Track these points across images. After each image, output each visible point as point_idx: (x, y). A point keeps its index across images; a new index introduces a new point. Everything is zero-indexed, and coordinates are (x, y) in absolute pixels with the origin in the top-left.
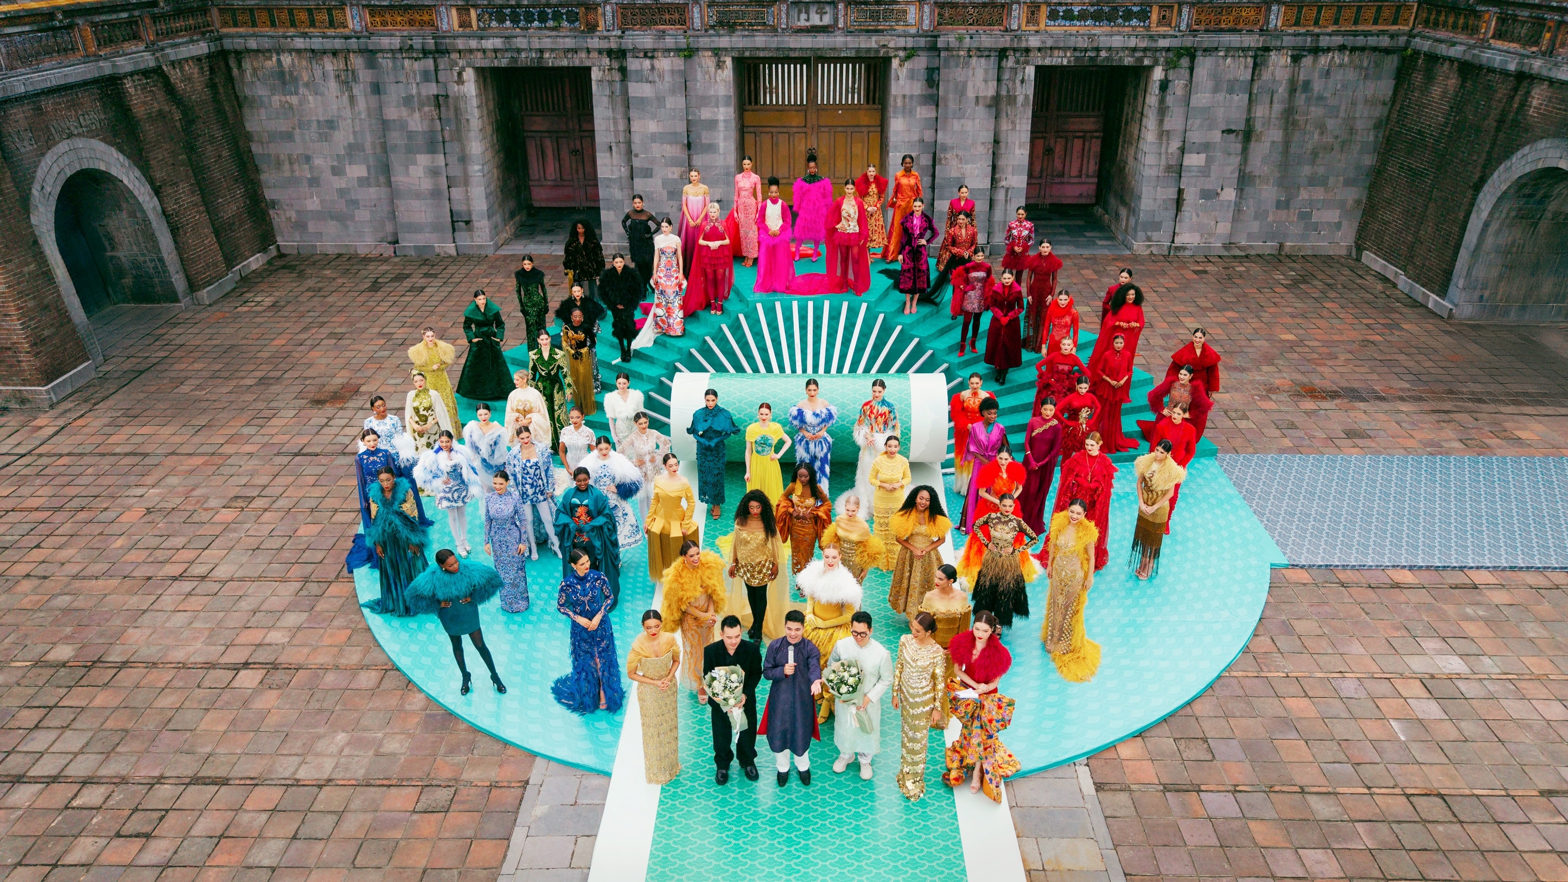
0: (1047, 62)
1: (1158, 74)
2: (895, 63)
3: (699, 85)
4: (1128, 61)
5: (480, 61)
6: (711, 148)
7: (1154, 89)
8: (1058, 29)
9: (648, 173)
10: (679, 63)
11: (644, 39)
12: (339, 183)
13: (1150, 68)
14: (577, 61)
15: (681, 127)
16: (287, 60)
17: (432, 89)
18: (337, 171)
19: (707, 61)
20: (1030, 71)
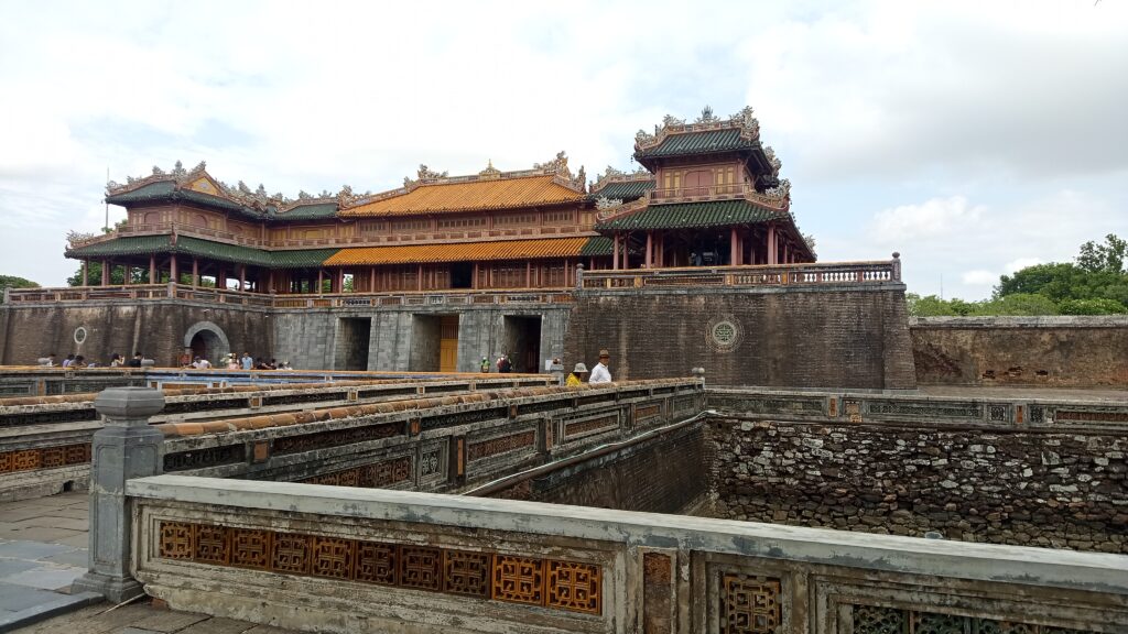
0: (508, 314)
1: (543, 317)
2: (460, 315)
3: (402, 324)
4: (533, 313)
5: (341, 315)
6: (404, 342)
7: (542, 323)
8: (510, 303)
9: (383, 351)
10: (396, 315)
11: (386, 308)
13: (540, 317)
14: (368, 315)
15: (393, 335)
16: (289, 316)
17: (326, 324)
18: (295, 350)
19: (405, 314)
20: (503, 317)
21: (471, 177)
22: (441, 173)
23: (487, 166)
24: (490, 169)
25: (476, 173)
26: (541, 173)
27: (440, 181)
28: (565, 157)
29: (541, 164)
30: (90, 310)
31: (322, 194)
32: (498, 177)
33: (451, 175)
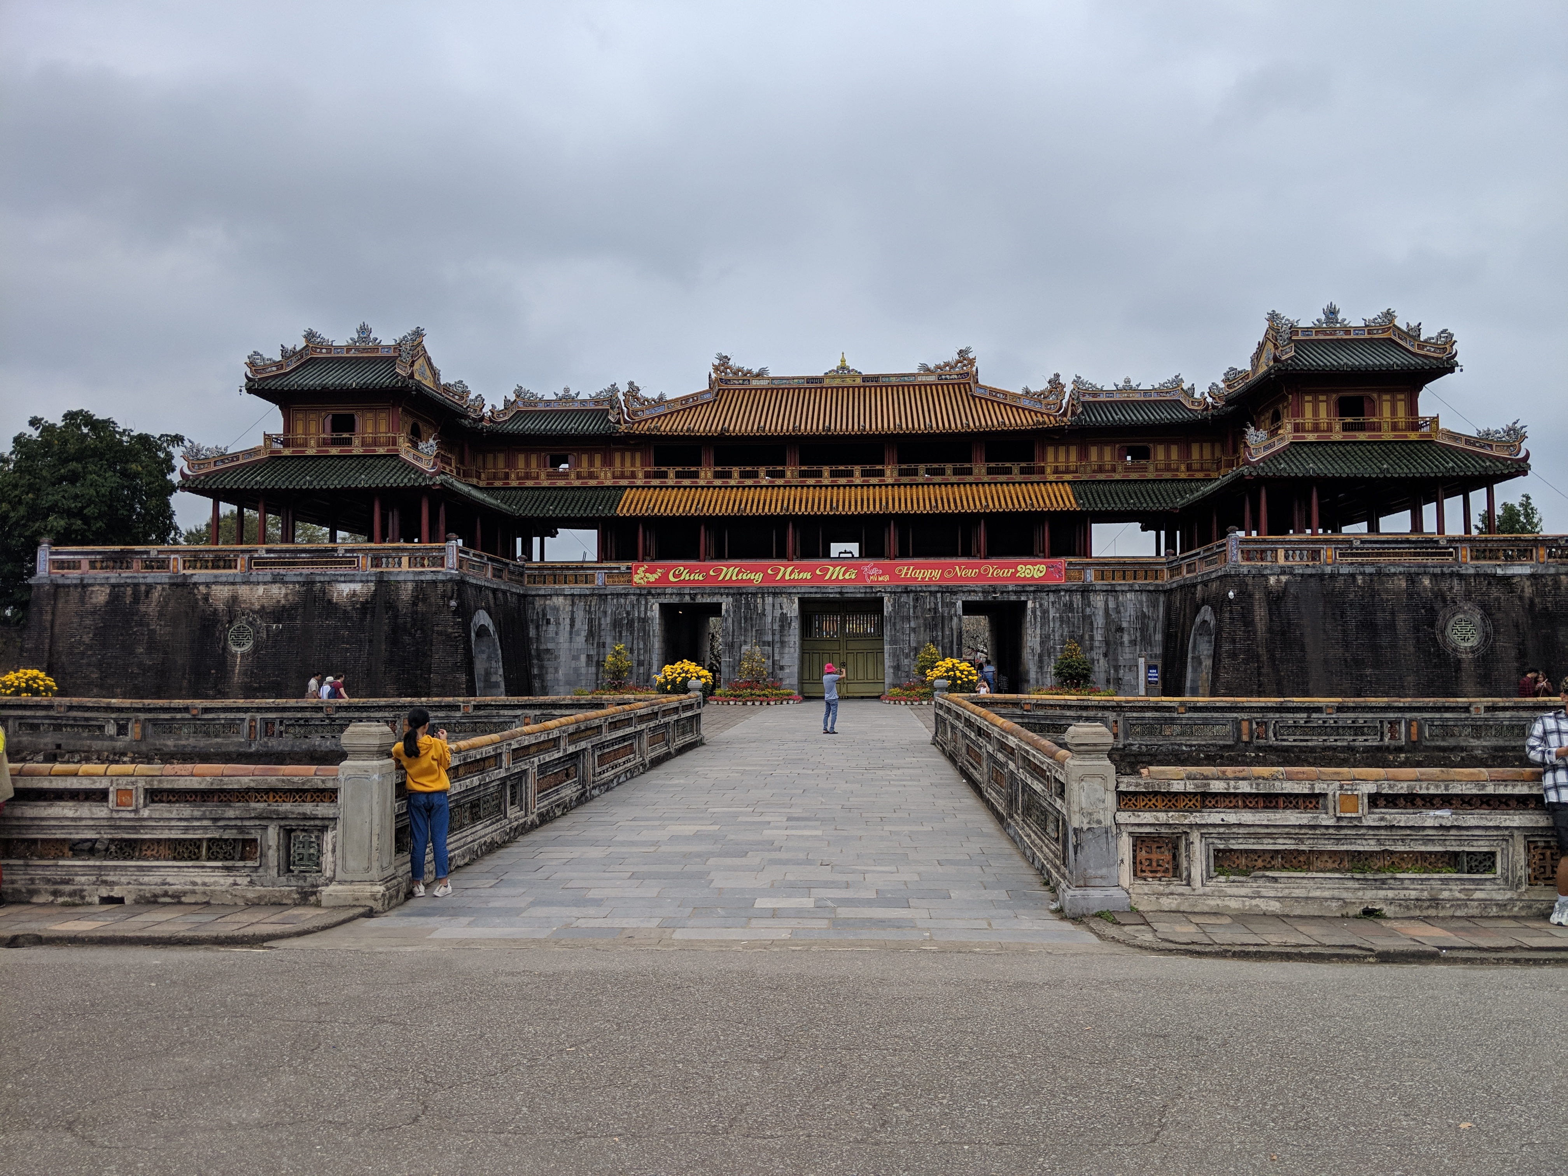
0: (969, 598)
2: (886, 600)
3: (780, 611)
5: (663, 601)
7: (1029, 612)
10: (768, 599)
12: (573, 664)
13: (1025, 602)
14: (715, 599)
20: (959, 604)
21: (810, 380)
22: (755, 371)
23: (839, 364)
24: (843, 368)
25: (821, 374)
26: (932, 379)
27: (755, 383)
28: (971, 356)
29: (932, 366)
30: (261, 590)
31: (561, 393)
32: (859, 381)
33: (771, 375)
